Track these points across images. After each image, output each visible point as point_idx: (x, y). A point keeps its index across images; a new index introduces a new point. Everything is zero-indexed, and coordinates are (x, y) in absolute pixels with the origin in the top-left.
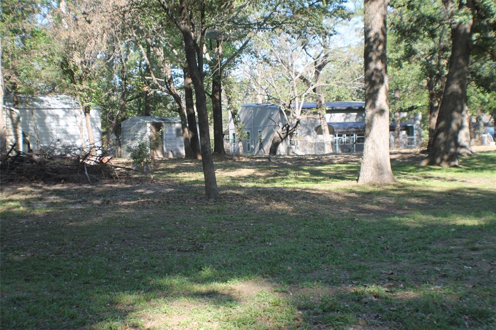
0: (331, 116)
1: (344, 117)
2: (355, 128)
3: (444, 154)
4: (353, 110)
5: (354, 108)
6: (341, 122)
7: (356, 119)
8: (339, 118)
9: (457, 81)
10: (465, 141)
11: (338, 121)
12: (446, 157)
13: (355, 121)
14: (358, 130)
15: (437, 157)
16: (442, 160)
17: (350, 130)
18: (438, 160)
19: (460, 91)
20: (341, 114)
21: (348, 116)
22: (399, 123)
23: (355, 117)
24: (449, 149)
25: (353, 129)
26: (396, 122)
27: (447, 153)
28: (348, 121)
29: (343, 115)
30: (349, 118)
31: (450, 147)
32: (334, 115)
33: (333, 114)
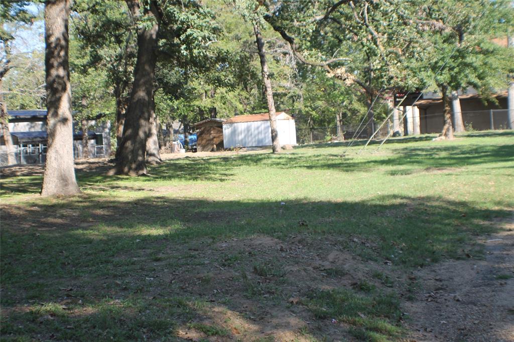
0: (15, 126)
1: (29, 127)
2: (40, 138)
3: (131, 163)
4: (38, 119)
5: (39, 116)
6: (25, 131)
7: (41, 129)
8: (23, 128)
9: (144, 88)
10: (154, 149)
11: (22, 131)
12: (134, 166)
13: (40, 130)
14: (43, 140)
15: (125, 167)
16: (130, 169)
17: (34, 140)
18: (126, 169)
19: (146, 98)
20: (26, 123)
21: (33, 125)
22: (87, 131)
23: (40, 126)
24: (137, 158)
25: (39, 139)
26: (84, 130)
27: (135, 162)
28: (33, 130)
29: (28, 125)
30: (34, 127)
31: (138, 155)
32: (18, 125)
33: (16, 123)
